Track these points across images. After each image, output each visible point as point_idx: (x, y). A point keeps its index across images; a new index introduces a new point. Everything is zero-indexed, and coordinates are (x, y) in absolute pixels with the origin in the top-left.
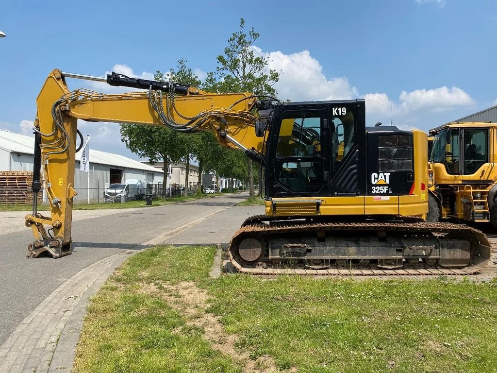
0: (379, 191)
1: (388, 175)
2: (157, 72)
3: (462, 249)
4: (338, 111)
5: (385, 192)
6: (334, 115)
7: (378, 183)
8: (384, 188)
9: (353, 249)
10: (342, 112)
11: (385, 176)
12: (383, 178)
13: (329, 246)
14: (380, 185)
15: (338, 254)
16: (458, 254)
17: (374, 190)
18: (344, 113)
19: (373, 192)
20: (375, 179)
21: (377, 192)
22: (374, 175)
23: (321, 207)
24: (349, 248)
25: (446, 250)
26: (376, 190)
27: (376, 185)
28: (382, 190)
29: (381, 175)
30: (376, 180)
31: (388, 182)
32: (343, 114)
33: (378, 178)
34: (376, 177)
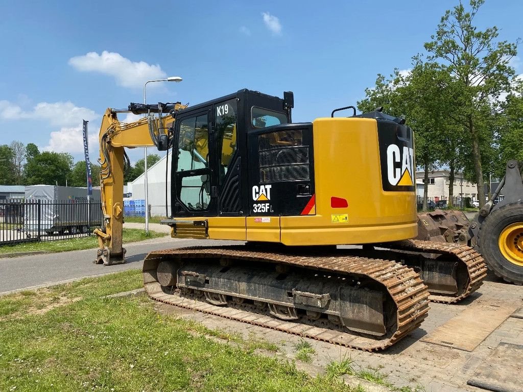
0: (261, 209)
1: (269, 187)
2: (378, 75)
3: (371, 305)
4: (221, 111)
5: (267, 211)
6: (218, 115)
7: (259, 199)
8: (265, 206)
9: (243, 285)
10: (225, 111)
11: (266, 189)
12: (264, 193)
13: (223, 278)
14: (261, 202)
15: (231, 289)
16: (365, 313)
17: (256, 208)
18: (226, 111)
19: (254, 210)
20: (256, 193)
21: (259, 211)
22: (255, 188)
23: (210, 230)
24: (240, 283)
25: (348, 304)
26: (258, 208)
27: (257, 202)
28: (263, 209)
29: (262, 187)
30: (257, 195)
31: (269, 198)
32: (226, 113)
33: (258, 193)
34: (257, 191)
